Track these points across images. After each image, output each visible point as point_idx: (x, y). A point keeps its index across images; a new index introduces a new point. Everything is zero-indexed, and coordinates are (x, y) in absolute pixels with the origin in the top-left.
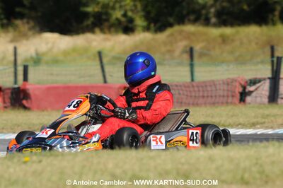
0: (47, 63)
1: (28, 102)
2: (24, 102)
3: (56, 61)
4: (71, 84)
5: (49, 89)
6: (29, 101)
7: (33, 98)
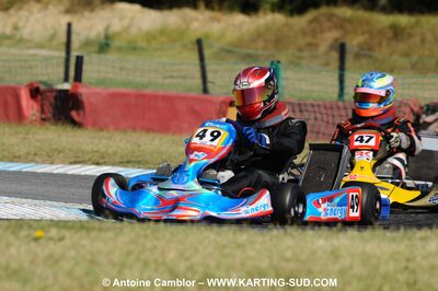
0: (120, 49)
1: (78, 114)
2: (74, 113)
3: (133, 48)
4: (148, 91)
5: (114, 96)
6: (81, 112)
7: (87, 109)
